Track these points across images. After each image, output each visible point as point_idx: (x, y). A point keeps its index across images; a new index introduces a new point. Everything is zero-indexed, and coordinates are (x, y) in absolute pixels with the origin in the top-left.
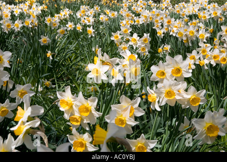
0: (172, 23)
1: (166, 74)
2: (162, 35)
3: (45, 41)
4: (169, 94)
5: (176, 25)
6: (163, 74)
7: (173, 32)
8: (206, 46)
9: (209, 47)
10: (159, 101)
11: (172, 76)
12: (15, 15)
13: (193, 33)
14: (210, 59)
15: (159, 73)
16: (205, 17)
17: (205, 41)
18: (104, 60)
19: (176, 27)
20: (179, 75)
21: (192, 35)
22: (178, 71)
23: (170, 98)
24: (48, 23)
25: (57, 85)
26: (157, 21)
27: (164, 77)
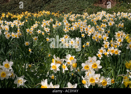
0: (88, 29)
1: (89, 67)
2: (84, 37)
3: (27, 44)
4: (92, 80)
5: (90, 31)
6: (88, 67)
7: (89, 34)
8: (107, 43)
9: (108, 44)
10: (87, 84)
11: (92, 68)
12: (11, 27)
13: (100, 37)
14: (110, 52)
15: (86, 67)
16: (105, 26)
17: (107, 40)
18: (57, 60)
19: (90, 32)
20: (96, 68)
21: (100, 38)
22: (95, 65)
23: (93, 82)
24: (28, 32)
25: (35, 64)
26: (82, 28)
27: (88, 69)
